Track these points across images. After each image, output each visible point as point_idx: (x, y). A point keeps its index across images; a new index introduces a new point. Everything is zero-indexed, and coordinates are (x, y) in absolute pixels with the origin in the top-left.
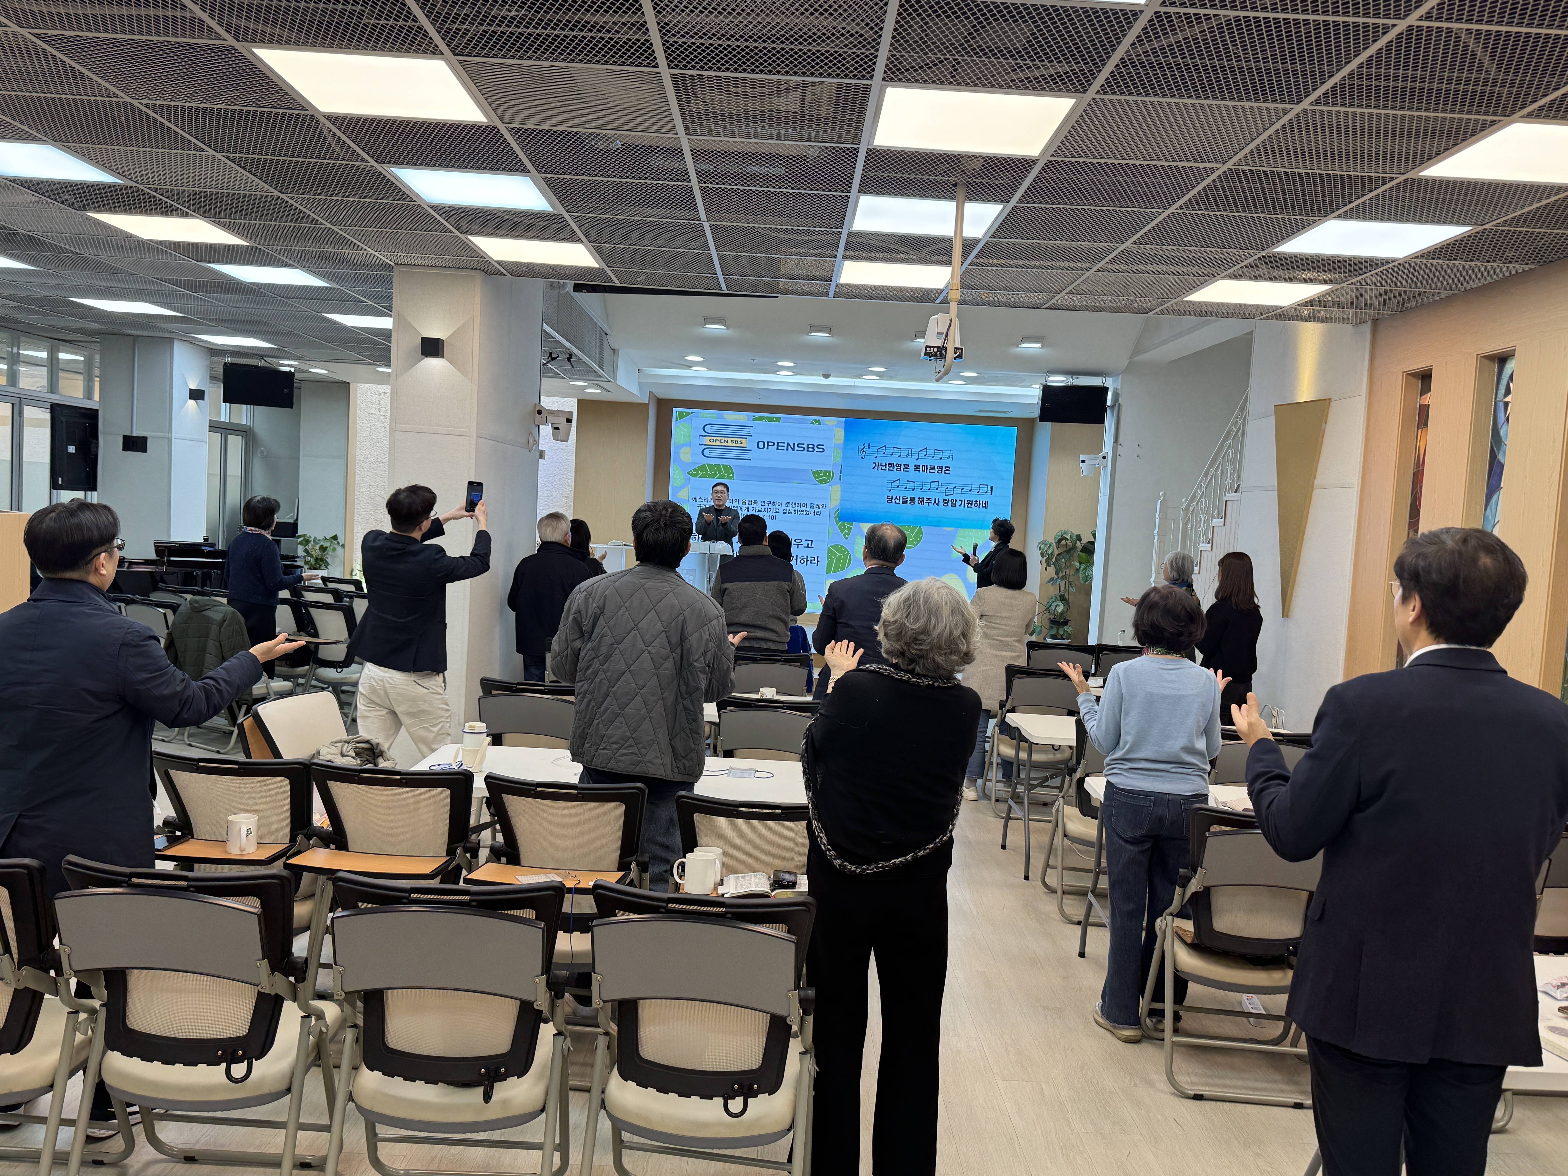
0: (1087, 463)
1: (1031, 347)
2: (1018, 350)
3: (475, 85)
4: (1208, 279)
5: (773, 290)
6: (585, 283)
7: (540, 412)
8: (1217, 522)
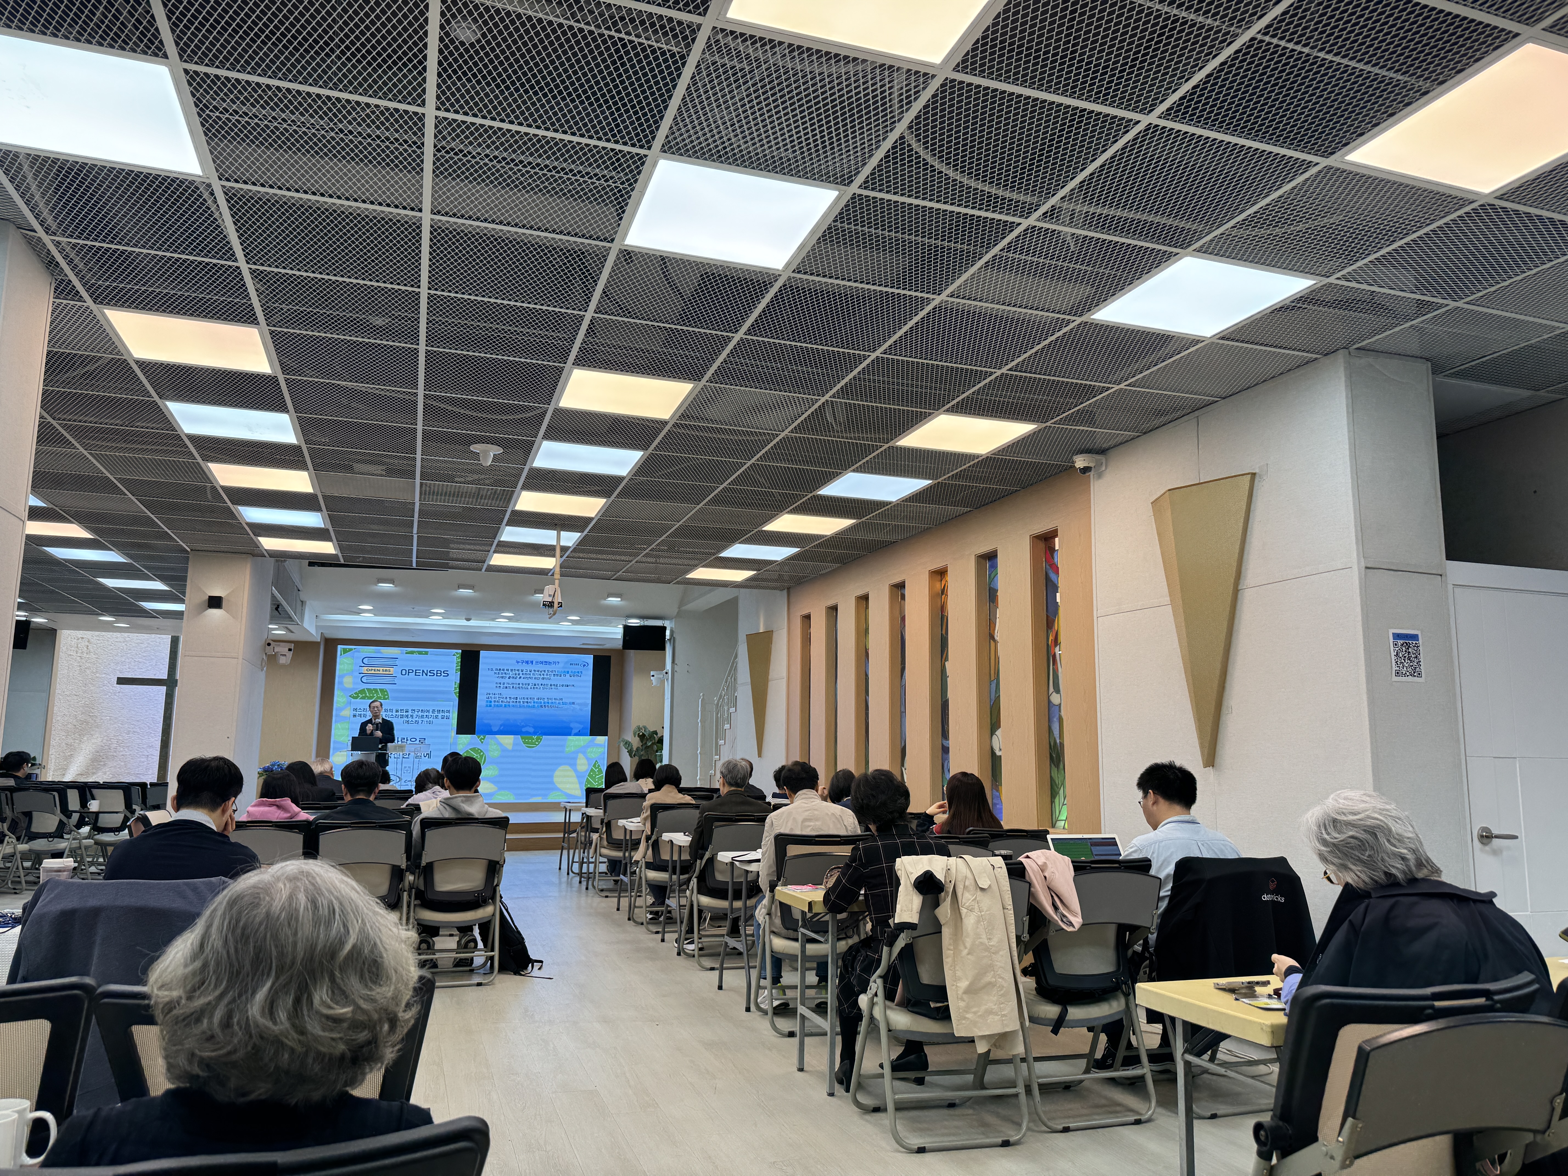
0: (655, 677)
1: (614, 600)
2: (606, 602)
3: (317, 480)
4: (694, 567)
5: (446, 567)
6: (317, 561)
7: (269, 644)
8: (732, 710)
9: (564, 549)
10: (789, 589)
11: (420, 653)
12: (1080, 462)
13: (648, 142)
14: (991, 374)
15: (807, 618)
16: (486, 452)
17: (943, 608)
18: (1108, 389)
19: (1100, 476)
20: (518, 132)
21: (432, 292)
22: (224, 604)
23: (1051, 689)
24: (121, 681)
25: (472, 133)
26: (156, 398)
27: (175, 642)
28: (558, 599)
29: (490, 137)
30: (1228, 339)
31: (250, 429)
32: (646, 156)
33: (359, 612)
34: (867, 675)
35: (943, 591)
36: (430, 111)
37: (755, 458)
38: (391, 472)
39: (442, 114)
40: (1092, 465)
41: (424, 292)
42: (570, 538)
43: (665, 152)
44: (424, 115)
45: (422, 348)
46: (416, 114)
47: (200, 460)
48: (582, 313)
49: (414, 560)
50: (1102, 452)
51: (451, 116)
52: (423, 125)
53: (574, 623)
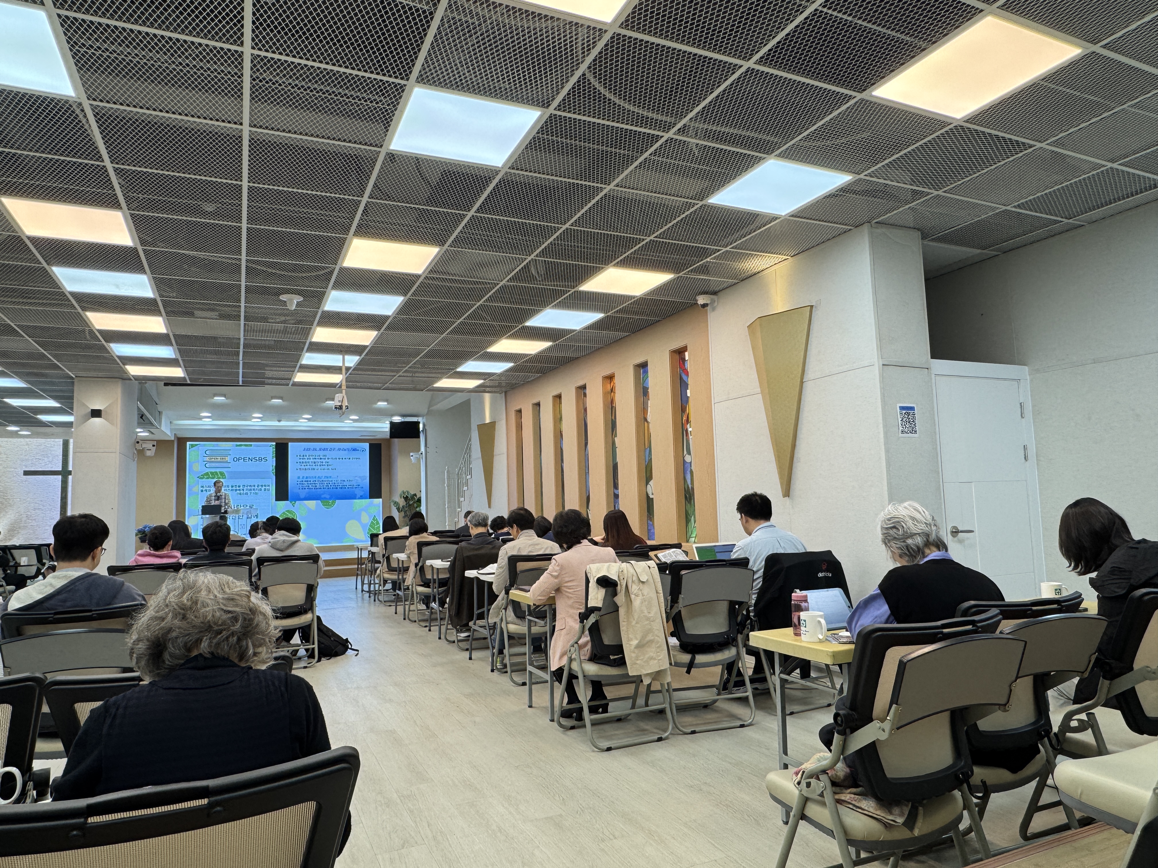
0: (413, 457)
1: (382, 404)
2: (376, 406)
3: (169, 324)
4: (439, 379)
5: (263, 384)
6: (170, 382)
7: (138, 442)
8: (469, 477)
9: (348, 369)
10: (506, 392)
11: (246, 445)
12: (701, 300)
13: (407, 75)
14: (643, 240)
15: (520, 411)
16: (291, 300)
17: (612, 401)
18: (719, 250)
19: (714, 309)
20: (312, 67)
21: (251, 184)
22: (103, 414)
23: (685, 452)
24: (26, 473)
25: (278, 67)
26: (45, 264)
27: (66, 444)
28: (346, 403)
29: (292, 70)
30: (796, 216)
31: (117, 286)
32: (405, 85)
33: (200, 418)
34: (562, 449)
35: (612, 390)
36: (247, 50)
37: (483, 300)
38: (222, 316)
39: (256, 52)
40: (708, 302)
41: (245, 184)
42: (352, 361)
43: (419, 82)
44: (242, 52)
45: (244, 225)
46: (236, 52)
47: (80, 310)
48: (359, 199)
49: (241, 379)
50: (715, 293)
51: (263, 54)
52: (242, 60)
53: (355, 421)
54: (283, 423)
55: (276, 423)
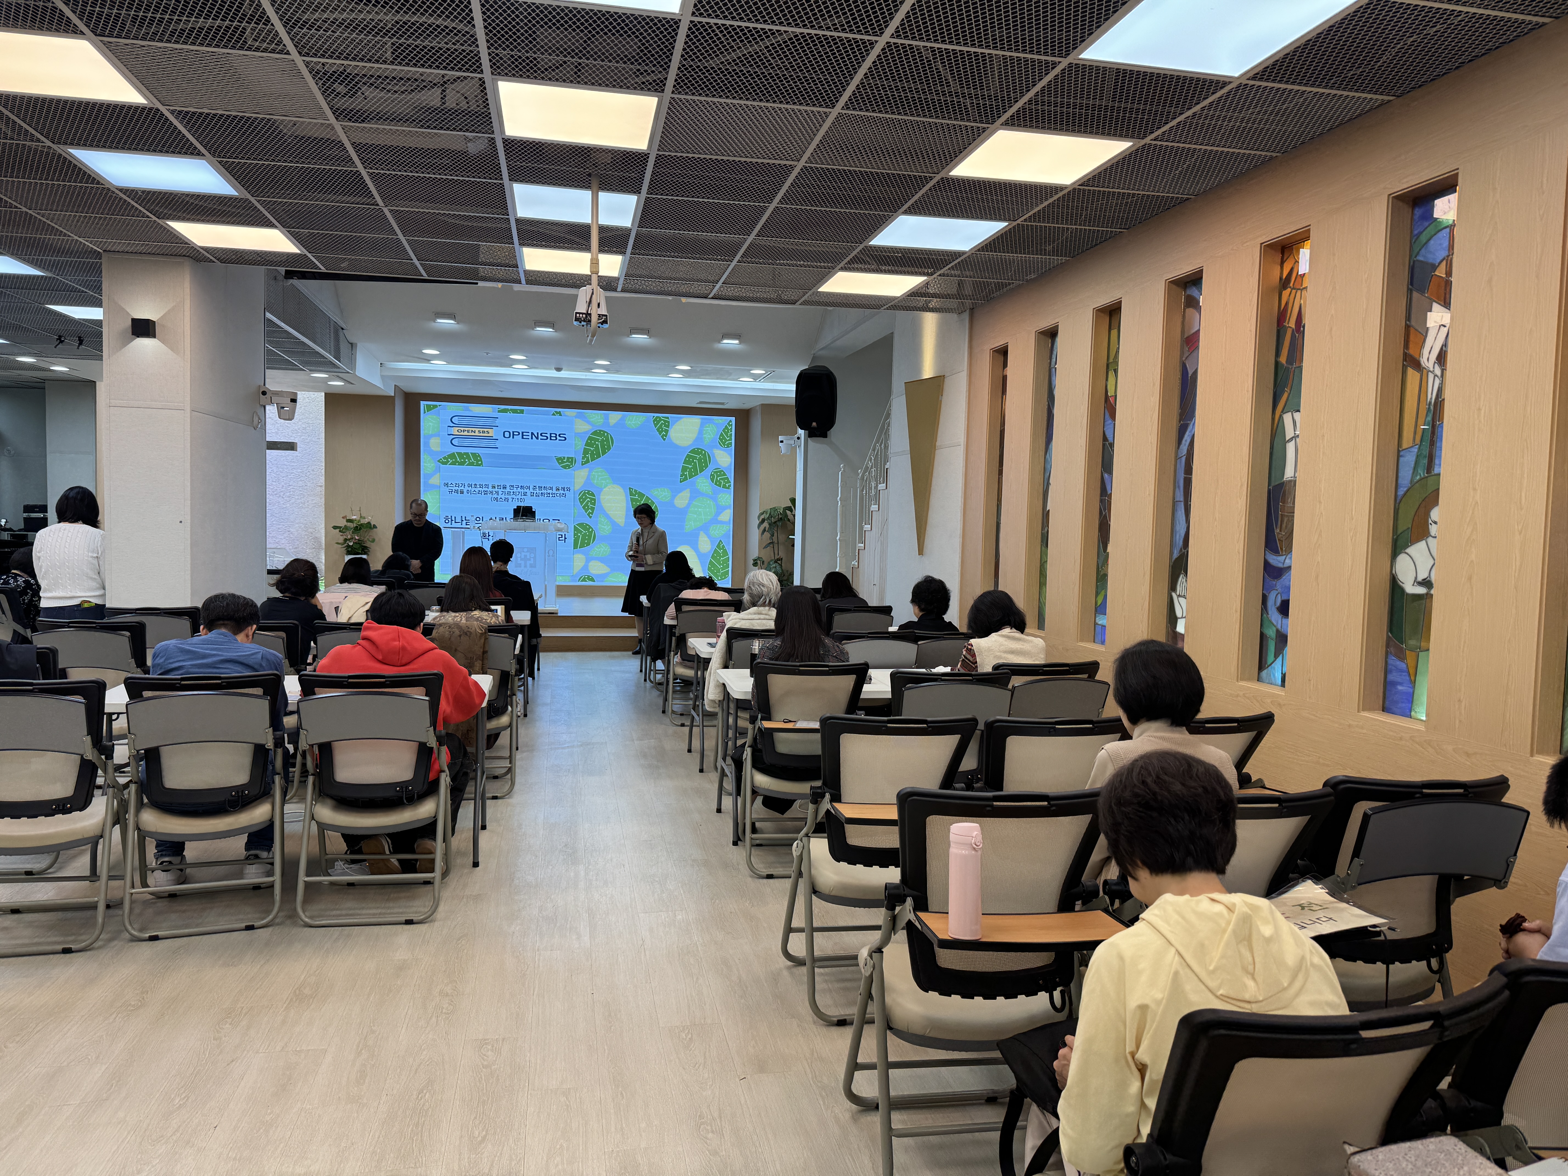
0: (785, 443)
4: (831, 268)
6: (294, 270)
7: (264, 393)
8: (882, 486)
9: (624, 234)
10: (972, 310)
15: (1003, 353)
17: (1282, 314)
22: (157, 330)
33: (426, 359)
35: (1290, 281)
42: (622, 209)
49: (415, 260)
53: (686, 374)
54: (564, 374)
55: (553, 373)
